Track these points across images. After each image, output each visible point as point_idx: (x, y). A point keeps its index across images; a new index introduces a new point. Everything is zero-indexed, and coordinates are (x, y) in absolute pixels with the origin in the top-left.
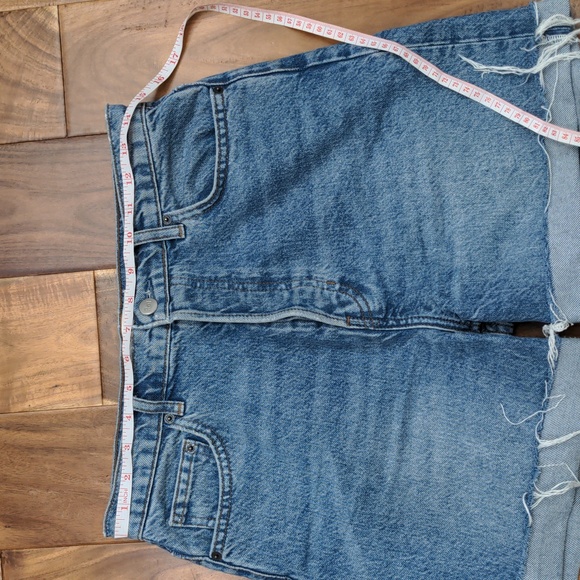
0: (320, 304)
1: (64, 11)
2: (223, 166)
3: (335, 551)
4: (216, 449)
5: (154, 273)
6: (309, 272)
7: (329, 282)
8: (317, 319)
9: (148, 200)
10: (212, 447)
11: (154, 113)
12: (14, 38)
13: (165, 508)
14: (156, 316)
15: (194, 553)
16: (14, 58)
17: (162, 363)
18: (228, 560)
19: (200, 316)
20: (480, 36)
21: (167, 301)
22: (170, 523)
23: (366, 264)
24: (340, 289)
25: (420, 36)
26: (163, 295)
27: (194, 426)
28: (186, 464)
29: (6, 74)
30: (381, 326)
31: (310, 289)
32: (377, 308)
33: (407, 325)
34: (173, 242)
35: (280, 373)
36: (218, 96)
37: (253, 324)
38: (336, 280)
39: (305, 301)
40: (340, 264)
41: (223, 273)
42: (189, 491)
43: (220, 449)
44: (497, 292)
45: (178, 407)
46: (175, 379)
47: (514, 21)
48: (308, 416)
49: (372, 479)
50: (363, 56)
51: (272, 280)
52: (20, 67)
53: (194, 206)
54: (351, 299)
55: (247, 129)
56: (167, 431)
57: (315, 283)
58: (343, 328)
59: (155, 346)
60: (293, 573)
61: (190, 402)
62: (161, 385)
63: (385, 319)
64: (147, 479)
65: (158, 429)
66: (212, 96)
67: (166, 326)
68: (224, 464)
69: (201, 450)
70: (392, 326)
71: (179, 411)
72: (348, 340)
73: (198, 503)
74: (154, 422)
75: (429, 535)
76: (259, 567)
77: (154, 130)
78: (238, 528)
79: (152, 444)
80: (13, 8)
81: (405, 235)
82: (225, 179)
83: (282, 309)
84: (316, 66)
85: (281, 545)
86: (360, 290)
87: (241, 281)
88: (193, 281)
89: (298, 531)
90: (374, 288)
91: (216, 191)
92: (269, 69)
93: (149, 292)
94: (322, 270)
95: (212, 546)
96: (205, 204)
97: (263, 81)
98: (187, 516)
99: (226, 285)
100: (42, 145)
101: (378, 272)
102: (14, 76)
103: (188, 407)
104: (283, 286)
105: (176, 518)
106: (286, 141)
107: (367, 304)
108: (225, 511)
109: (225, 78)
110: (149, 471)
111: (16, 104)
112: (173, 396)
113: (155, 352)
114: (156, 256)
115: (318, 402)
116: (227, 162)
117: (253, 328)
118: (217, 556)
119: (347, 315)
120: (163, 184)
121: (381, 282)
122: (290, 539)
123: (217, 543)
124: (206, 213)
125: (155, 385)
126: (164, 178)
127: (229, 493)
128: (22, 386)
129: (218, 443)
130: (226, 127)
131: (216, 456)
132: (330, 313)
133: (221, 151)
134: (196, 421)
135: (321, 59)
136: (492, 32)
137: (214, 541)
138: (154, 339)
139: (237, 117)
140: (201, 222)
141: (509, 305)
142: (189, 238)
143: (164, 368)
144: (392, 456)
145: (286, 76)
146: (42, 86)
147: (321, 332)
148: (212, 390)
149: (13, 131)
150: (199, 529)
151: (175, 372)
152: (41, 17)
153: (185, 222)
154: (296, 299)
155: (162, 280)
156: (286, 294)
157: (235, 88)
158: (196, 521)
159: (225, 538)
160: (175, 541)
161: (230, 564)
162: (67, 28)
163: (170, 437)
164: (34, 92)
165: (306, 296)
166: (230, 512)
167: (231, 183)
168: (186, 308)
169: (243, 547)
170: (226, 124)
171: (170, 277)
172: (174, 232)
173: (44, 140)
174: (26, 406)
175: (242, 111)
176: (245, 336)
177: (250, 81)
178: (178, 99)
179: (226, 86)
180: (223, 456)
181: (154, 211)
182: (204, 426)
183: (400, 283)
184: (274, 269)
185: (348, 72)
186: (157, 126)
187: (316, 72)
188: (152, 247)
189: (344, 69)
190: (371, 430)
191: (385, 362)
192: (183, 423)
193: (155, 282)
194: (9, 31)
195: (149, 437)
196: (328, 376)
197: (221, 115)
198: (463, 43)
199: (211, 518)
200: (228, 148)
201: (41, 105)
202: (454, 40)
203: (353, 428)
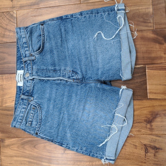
0: (67, 76)
1: (17, 12)
2: (43, 42)
3: (65, 135)
4: (39, 109)
5: (29, 67)
6: (65, 68)
7: (69, 71)
8: (66, 80)
9: (27, 50)
10: (38, 108)
11: (27, 30)
12: (6, 18)
13: (26, 121)
14: (29, 77)
15: (32, 132)
16: (5, 23)
17: (30, 88)
18: (39, 135)
19: (39, 77)
20: (104, 12)
21: (31, 74)
22: (27, 125)
23: (78, 67)
24: (72, 73)
25: (90, 12)
26: (31, 72)
27: (35, 103)
28: (32, 112)
29: (4, 27)
30: (81, 82)
31: (65, 73)
32: (80, 78)
33: (87, 82)
34: (33, 60)
35: (56, 92)
36: (42, 26)
37: (51, 80)
38: (71, 70)
39: (63, 75)
40: (72, 67)
41: (45, 68)
42: (32, 118)
43: (40, 109)
44: (109, 72)
45: (32, 98)
46: (33, 92)
47: (111, 8)
48: (62, 103)
49: (75, 118)
50: (76, 17)
51: (56, 70)
52: (7, 25)
53: (37, 52)
54: (74, 75)
55: (49, 33)
56: (29, 104)
57: (66, 71)
58: (72, 82)
59: (28, 84)
60: (54, 139)
61: (35, 97)
62: (29, 93)
63: (82, 80)
64: (23, 114)
65: (27, 103)
66: (41, 26)
67: (31, 80)
68: (40, 113)
69: (36, 109)
70: (84, 82)
71: (32, 99)
72: (73, 85)
73: (34, 121)
74: (26, 102)
75: (87, 133)
76: (46, 137)
77: (27, 34)
78: (42, 128)
79: (25, 106)
80: (6, 11)
81: (87, 60)
82: (44, 45)
83: (58, 77)
84: (65, 19)
85: (52, 132)
86: (77, 73)
87: (49, 70)
88: (38, 70)
89: (56, 130)
90: (80, 73)
91: (42, 48)
92: (54, 19)
93: (28, 72)
94: (68, 68)
95: (36, 131)
96: (40, 51)
97: (52, 22)
98: (31, 124)
99: (46, 71)
100: (12, 44)
101: (81, 69)
102: (5, 27)
103: (34, 98)
104: (59, 72)
105: (29, 124)
106: (59, 36)
107: (78, 76)
108: (40, 123)
109: (44, 22)
110: (24, 113)
111: (6, 34)
112: (31, 96)
113: (28, 86)
114: (29, 63)
115: (65, 100)
116: (44, 41)
117: (51, 81)
118: (37, 134)
119: (73, 79)
120: (30, 46)
121: (81, 71)
122: (54, 131)
123: (37, 130)
124: (40, 53)
125: (28, 93)
126: (30, 45)
127: (41, 120)
128: (6, 100)
129: (40, 108)
130: (44, 33)
131: (39, 111)
132: (69, 78)
133: (43, 38)
134: (35, 102)
135: (66, 17)
136: (106, 11)
137: (36, 130)
138: (28, 83)
139: (47, 30)
140: (39, 55)
141: (111, 75)
142: (37, 59)
143: (30, 89)
144: (80, 114)
145: (58, 21)
146: (12, 30)
147: (67, 83)
148: (40, 95)
149: (5, 40)
150: (34, 127)
151: (33, 90)
152: (12, 13)
153: (35, 56)
154: (61, 75)
155: (31, 69)
156: (59, 73)
157: (46, 24)
158: (33, 125)
159: (39, 129)
160: (27, 129)
161: (40, 136)
162: (18, 16)
163: (29, 106)
164: (10, 31)
165: (64, 74)
166: (41, 124)
167: (45, 46)
168: (36, 75)
169: (43, 132)
170: (44, 32)
171: (33, 68)
172: (33, 58)
173: (12, 42)
174: (6, 105)
175: (48, 29)
176: (49, 82)
177: (50, 22)
178: (33, 27)
179: (44, 24)
180: (40, 111)
181: (28, 53)
182: (37, 103)
183: (86, 71)
184: (57, 67)
185: (72, 21)
186: (28, 33)
187: (65, 20)
188: (28, 61)
189: (72, 20)
190: (76, 107)
191: (81, 92)
192: (32, 102)
193: (29, 69)
194: (4, 16)
195: (25, 105)
196: (68, 94)
197: (43, 30)
198: (100, 14)
199: (37, 125)
200: (45, 37)
201: (11, 34)
202: (98, 13)
203: (72, 107)
